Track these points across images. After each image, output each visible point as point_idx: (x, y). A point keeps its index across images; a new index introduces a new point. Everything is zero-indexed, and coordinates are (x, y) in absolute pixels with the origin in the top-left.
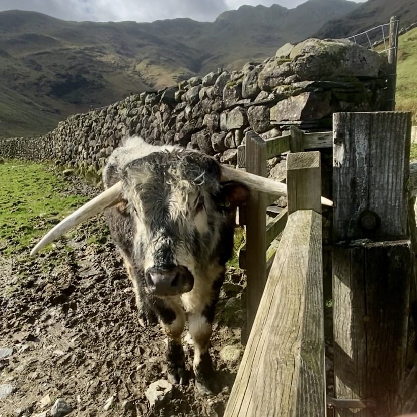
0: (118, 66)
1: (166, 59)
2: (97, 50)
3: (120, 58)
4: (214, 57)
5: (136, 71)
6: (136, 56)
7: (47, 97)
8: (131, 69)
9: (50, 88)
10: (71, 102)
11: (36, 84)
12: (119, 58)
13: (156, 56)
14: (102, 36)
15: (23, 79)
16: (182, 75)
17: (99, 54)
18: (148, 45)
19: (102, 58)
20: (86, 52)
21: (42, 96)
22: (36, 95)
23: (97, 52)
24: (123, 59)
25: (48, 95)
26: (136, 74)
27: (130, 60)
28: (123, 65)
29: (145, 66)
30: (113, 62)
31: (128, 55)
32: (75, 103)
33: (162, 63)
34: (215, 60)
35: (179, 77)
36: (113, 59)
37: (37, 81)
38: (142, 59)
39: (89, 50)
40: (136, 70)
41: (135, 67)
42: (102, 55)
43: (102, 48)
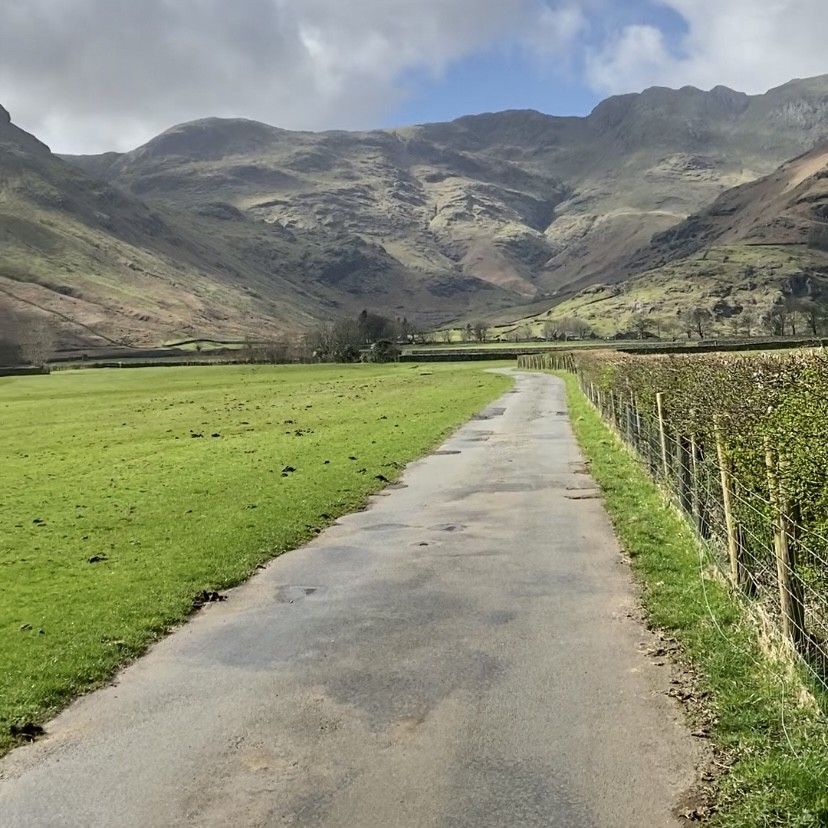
0: (398, 224)
1: (484, 208)
2: (359, 194)
3: (400, 207)
4: (580, 198)
5: (430, 233)
6: (428, 202)
7: (318, 284)
8: (420, 229)
9: (320, 272)
10: (349, 291)
11: (300, 265)
12: (398, 209)
13: (465, 203)
14: (363, 162)
15: (283, 258)
16: (513, 238)
17: (362, 201)
18: (449, 176)
19: (370, 209)
20: (341, 197)
21: (310, 282)
22: (304, 282)
23: (359, 197)
24: (405, 210)
25: (318, 281)
26: (430, 238)
27: (417, 209)
28: (407, 220)
29: (446, 221)
30: (389, 216)
31: (413, 201)
32: (354, 292)
33: (477, 217)
34: (580, 206)
35: (508, 243)
36: (389, 211)
37: (300, 261)
38: (439, 207)
39: (346, 194)
40: (429, 230)
41: (427, 224)
42: (369, 202)
43: (366, 189)
